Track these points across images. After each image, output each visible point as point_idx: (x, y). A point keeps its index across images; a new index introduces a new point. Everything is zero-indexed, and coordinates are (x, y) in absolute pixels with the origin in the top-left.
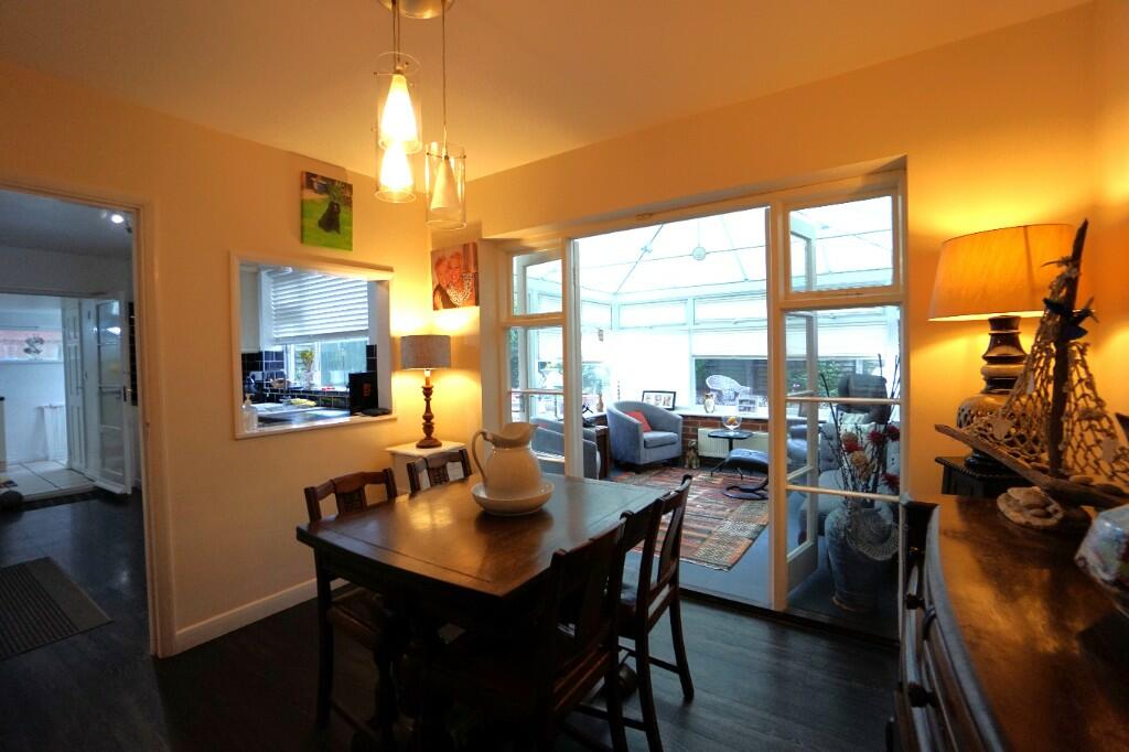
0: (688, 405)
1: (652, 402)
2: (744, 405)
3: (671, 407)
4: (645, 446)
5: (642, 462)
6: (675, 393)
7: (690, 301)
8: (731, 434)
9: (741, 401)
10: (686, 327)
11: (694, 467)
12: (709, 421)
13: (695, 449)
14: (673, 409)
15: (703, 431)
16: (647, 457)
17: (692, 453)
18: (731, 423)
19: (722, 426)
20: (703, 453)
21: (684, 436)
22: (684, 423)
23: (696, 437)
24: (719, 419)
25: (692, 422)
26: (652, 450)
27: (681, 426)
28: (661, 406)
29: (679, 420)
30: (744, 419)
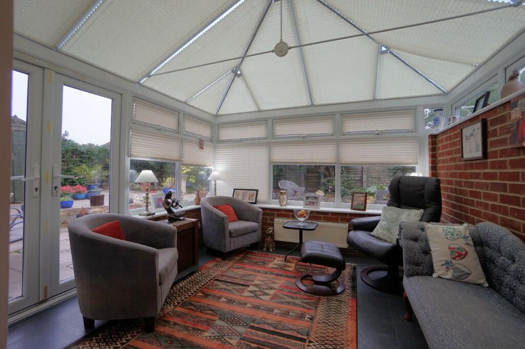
0: (267, 201)
1: (240, 198)
2: (310, 200)
3: (254, 201)
4: (230, 237)
5: (227, 250)
6: (257, 191)
7: (270, 122)
8: (301, 225)
9: (308, 198)
10: (267, 141)
11: (271, 250)
12: (283, 212)
13: (272, 235)
14: (255, 203)
15: (279, 222)
16: (232, 244)
17: (269, 239)
18: (301, 216)
19: (293, 217)
20: (277, 238)
21: (263, 224)
22: (263, 214)
23: (272, 225)
24: (291, 211)
25: (269, 215)
26: (236, 239)
27: (261, 216)
28: (247, 200)
29: (259, 212)
30: (312, 212)
